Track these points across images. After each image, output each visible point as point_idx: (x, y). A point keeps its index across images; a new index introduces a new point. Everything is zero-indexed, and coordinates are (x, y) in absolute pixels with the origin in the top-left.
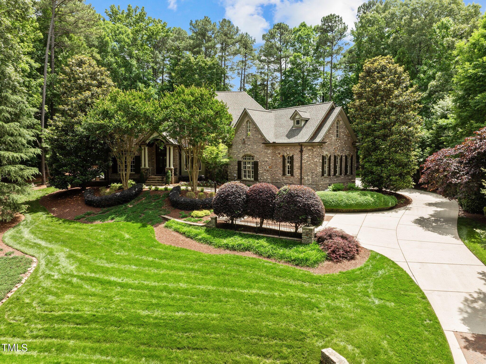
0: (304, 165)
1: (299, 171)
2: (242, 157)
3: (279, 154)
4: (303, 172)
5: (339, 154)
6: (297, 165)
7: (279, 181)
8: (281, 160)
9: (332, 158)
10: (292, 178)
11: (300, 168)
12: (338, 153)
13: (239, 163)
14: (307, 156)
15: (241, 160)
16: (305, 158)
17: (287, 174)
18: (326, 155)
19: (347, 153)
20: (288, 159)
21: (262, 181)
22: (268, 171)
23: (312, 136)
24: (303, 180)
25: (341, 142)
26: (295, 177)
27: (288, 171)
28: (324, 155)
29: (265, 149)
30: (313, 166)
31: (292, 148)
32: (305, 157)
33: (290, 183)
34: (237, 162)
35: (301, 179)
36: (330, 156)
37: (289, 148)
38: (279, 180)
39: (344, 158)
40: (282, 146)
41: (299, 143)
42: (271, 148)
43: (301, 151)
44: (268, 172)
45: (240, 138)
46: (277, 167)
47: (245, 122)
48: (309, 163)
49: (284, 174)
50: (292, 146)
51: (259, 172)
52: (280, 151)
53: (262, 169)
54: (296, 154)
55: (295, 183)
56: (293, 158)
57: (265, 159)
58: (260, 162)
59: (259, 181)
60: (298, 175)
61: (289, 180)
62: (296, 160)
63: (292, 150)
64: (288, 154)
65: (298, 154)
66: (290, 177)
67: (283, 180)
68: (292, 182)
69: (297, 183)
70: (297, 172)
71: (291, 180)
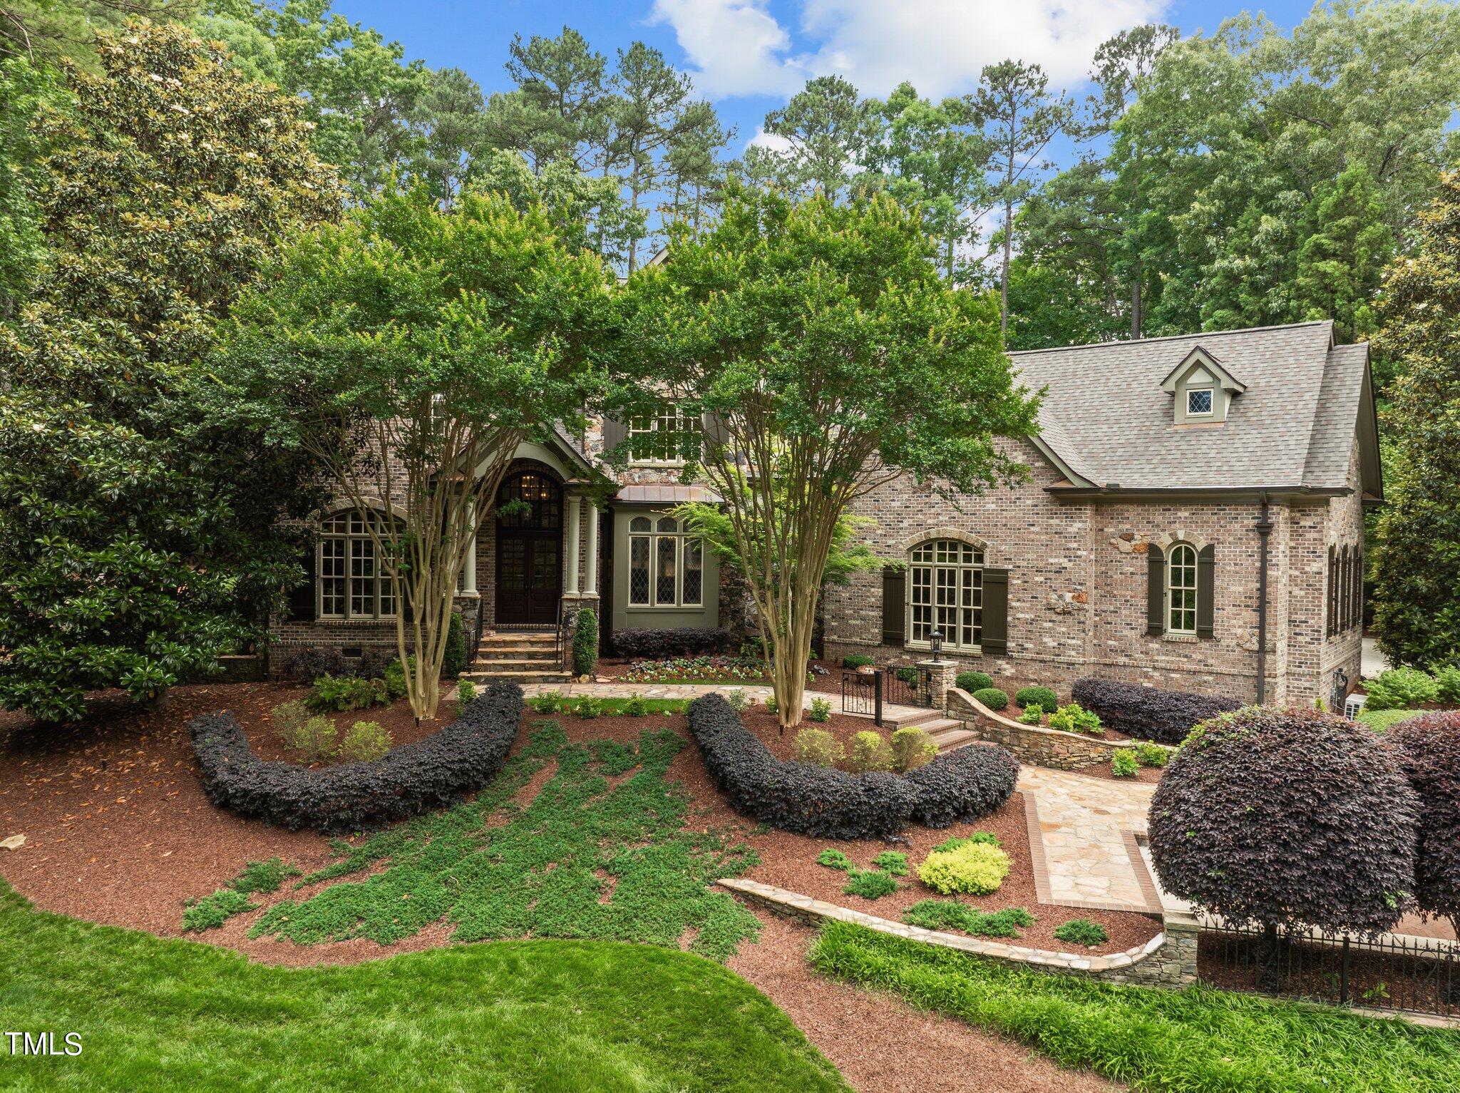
0: (1276, 589)
1: (1253, 617)
2: (909, 550)
4: (1270, 619)
6: (1237, 588)
7: (1122, 660)
8: (1136, 566)
9: (1341, 559)
10: (1205, 645)
11: (1255, 603)
12: (1347, 538)
13: (892, 576)
14: (1283, 548)
15: (900, 561)
16: (1281, 556)
17: (1172, 629)
19: (1356, 536)
21: (1029, 656)
22: (1065, 613)
24: (1267, 658)
26: (1224, 643)
27: (1176, 614)
28: (1332, 543)
29: (1053, 514)
32: (1276, 552)
33: (1193, 667)
34: (880, 571)
35: (1262, 651)
36: (1339, 551)
37: (1184, 514)
38: (1122, 652)
39: (1353, 555)
40: (1141, 503)
42: (1088, 511)
43: (1264, 530)
44: (1070, 619)
46: (1109, 595)
49: (1154, 630)
51: (1009, 619)
52: (1128, 526)
53: (1028, 605)
54: (1231, 539)
55: (1224, 669)
56: (1213, 556)
57: (1051, 560)
58: (1019, 572)
59: (1011, 657)
60: (1239, 631)
61: (1186, 656)
62: (1228, 568)
63: (1206, 522)
64: (1181, 537)
65: (1241, 539)
66: (1195, 644)
67: (1146, 653)
68: (1206, 665)
69: (1234, 671)
70: (1234, 622)
71: (1197, 656)
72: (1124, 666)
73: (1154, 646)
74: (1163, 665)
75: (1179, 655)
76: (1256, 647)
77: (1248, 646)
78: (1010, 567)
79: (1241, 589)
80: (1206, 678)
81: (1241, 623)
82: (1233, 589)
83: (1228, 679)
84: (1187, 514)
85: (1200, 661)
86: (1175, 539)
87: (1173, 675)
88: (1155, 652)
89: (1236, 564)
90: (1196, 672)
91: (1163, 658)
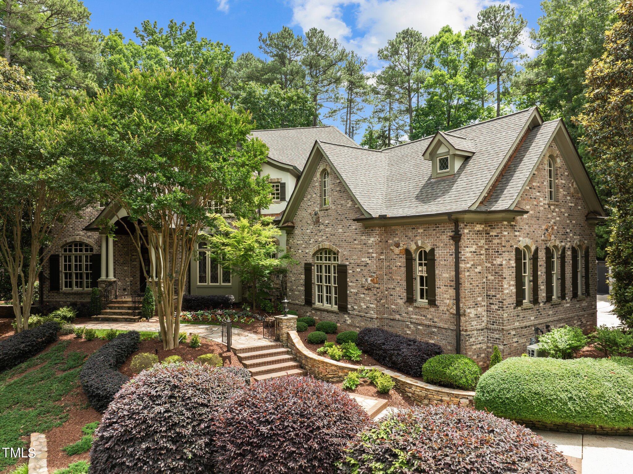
0: (464, 275)
1: (452, 292)
2: (314, 255)
3: (398, 245)
4: (462, 295)
5: (557, 243)
6: (446, 275)
7: (397, 317)
8: (401, 262)
9: (542, 255)
10: (432, 309)
11: (453, 284)
12: (555, 242)
13: (308, 268)
14: (473, 249)
15: (310, 261)
16: (469, 255)
17: (419, 299)
18: (527, 247)
19: (576, 241)
20: (420, 259)
21: (356, 313)
22: (369, 289)
23: (485, 194)
24: (463, 319)
25: (561, 214)
26: (441, 308)
27: (422, 290)
28: (521, 246)
29: (363, 233)
30: (491, 277)
31: (431, 231)
32: (467, 252)
33: (427, 323)
34: (303, 265)
35: (459, 314)
36: (537, 250)
37: (421, 231)
38: (398, 312)
39: (569, 253)
40: (402, 225)
41: (449, 214)
42: (377, 231)
43: (457, 238)
44: (371, 293)
45: (309, 211)
46: (391, 279)
47: (318, 175)
48: (479, 269)
49: (410, 300)
50: (429, 223)
51: (348, 292)
52: (397, 239)
53: (354, 284)
54: (442, 245)
55: (441, 325)
56: (434, 255)
57: (363, 259)
58: (351, 265)
59: (349, 314)
60: (448, 301)
61: (424, 316)
62: (441, 263)
63: (431, 235)
64: (420, 244)
65: (446, 245)
66: (428, 309)
67: (407, 313)
68: (433, 322)
69: (446, 326)
70: (445, 296)
71: (429, 316)
72: (398, 320)
73: (411, 309)
74: (414, 321)
75: (421, 316)
76: (455, 312)
77: (452, 311)
78: (348, 263)
79: (448, 276)
80: (434, 330)
81: (449, 297)
82: (444, 275)
83: (444, 331)
84: (422, 231)
85: (431, 319)
86: (417, 246)
87: (419, 327)
88: (411, 313)
89: (445, 260)
90: (429, 326)
91: (415, 316)
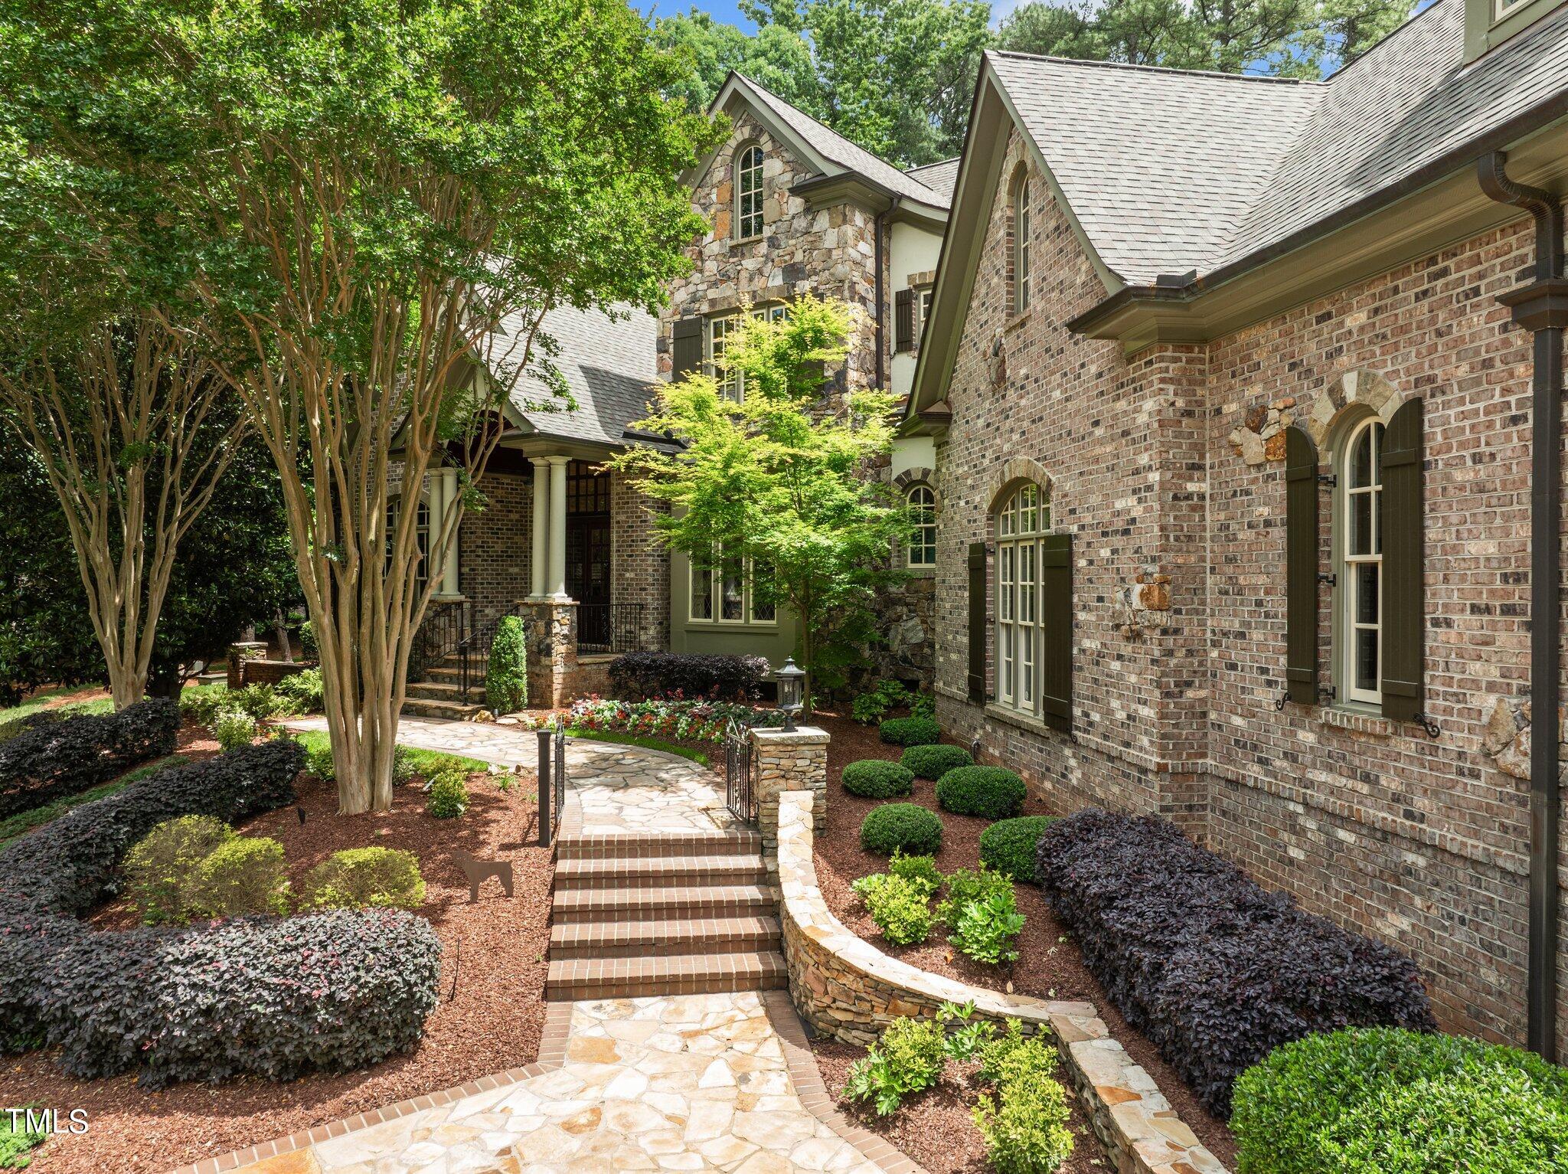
1: (1516, 646)
2: (994, 509)
8: (1272, 500)
10: (1406, 745)
13: (977, 564)
15: (986, 535)
17: (1352, 689)
20: (1361, 476)
21: (1095, 739)
22: (1135, 636)
27: (1367, 641)
31: (1410, 308)
34: (967, 555)
35: (1550, 785)
37: (1356, 319)
40: (1275, 311)
44: (1140, 652)
45: (983, 346)
46: (1232, 589)
47: (1004, 195)
49: (1310, 688)
51: (1075, 651)
52: (1258, 389)
53: (1092, 618)
54: (1463, 370)
55: (1448, 834)
57: (1119, 505)
59: (1074, 742)
60: (1489, 702)
61: (1366, 778)
62: (1458, 476)
63: (1404, 330)
64: (1351, 394)
65: (1488, 364)
66: (1383, 738)
67: (1291, 757)
68: (1408, 815)
69: (1475, 847)
70: (1475, 668)
71: (1390, 782)
72: (1255, 788)
73: (1307, 737)
74: (1319, 798)
75: (1353, 774)
76: (1525, 767)
77: (1509, 757)
78: (1076, 529)
79: (1492, 549)
80: (1410, 858)
81: (1494, 673)
82: (1472, 548)
83: (1463, 873)
84: (1362, 318)
85: (1396, 798)
86: (1339, 402)
87: (1342, 834)
88: (1309, 757)
89: (1477, 459)
90: (1387, 835)
91: (1322, 776)
